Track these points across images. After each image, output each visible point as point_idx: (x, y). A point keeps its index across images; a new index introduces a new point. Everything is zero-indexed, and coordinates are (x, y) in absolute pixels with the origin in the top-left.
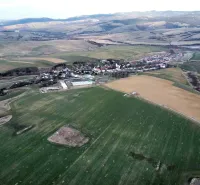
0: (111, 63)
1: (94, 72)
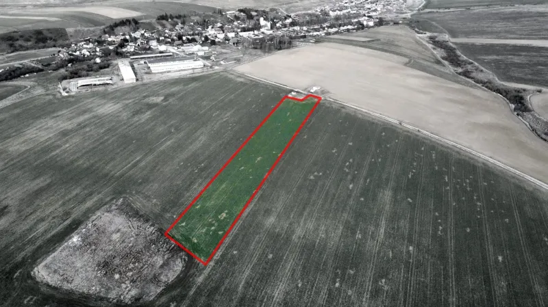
0: (248, 17)
1: (207, 38)
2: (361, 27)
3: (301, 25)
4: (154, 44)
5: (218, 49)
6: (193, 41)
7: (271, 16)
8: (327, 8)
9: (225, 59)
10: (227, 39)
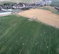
0: (21, 4)
1: (13, 8)
2: (42, 6)
3: (31, 6)
4: (2, 9)
5: (15, 10)
6: (10, 8)
7: (25, 4)
8: (35, 3)
9: (16, 12)
10: (17, 8)
